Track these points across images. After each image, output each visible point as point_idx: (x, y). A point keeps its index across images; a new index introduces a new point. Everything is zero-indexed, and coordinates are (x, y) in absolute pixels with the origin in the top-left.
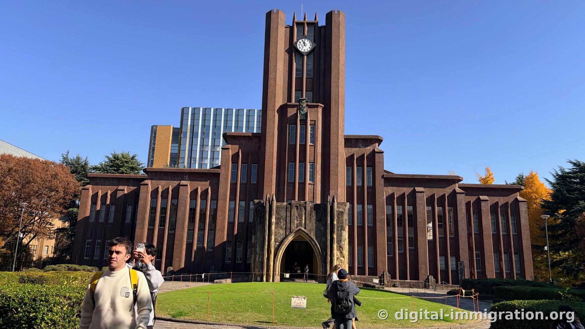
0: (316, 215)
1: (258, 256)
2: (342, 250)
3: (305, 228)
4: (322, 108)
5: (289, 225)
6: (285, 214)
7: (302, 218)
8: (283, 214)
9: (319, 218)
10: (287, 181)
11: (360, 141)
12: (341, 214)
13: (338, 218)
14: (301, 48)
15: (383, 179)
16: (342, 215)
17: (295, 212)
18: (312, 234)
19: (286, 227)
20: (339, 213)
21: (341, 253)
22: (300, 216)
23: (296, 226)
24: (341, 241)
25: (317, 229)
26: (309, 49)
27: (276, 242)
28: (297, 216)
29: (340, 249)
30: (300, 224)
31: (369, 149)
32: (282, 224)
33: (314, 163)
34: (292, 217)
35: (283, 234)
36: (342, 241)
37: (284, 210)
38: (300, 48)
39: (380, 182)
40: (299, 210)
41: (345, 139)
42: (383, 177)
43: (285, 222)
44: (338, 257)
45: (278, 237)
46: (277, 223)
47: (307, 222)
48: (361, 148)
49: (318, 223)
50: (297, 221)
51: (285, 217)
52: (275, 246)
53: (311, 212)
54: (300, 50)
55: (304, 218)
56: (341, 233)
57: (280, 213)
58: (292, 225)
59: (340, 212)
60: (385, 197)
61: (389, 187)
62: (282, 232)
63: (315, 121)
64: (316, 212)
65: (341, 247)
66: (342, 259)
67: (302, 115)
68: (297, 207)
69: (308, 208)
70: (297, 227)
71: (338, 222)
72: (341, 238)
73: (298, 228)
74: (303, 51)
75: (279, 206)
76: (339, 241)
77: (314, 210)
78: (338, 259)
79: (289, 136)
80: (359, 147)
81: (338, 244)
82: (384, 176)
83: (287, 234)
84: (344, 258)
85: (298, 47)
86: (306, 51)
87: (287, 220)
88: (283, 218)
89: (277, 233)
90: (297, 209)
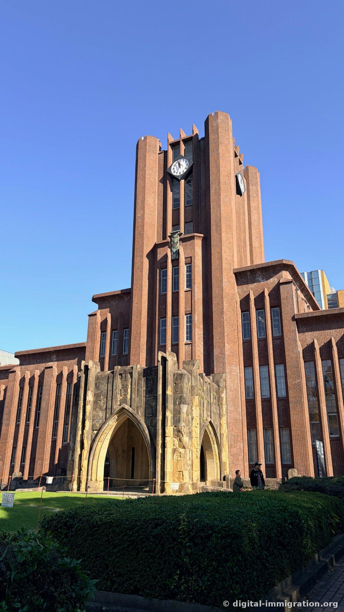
0: (146, 384)
1: (71, 452)
2: (181, 436)
3: (131, 406)
4: (201, 238)
5: (110, 403)
6: (106, 388)
7: (127, 390)
8: (104, 387)
9: (149, 388)
10: (159, 343)
11: (259, 273)
12: (179, 377)
13: (175, 384)
14: (176, 171)
15: (295, 322)
16: (181, 379)
17: (118, 381)
18: (140, 413)
19: (106, 407)
20: (176, 377)
21: (180, 440)
22: (125, 387)
23: (119, 403)
24: (179, 421)
25: (146, 406)
26: (185, 171)
27: (93, 430)
28: (121, 388)
29: (178, 435)
30: (124, 401)
31: (274, 281)
32: (102, 404)
33: (191, 314)
34: (114, 390)
35: (102, 417)
36: (181, 422)
37: (105, 382)
38: (174, 172)
39: (290, 327)
40: (123, 380)
41: (235, 274)
42: (293, 319)
43: (105, 399)
44: (175, 447)
45: (97, 422)
46: (95, 402)
47: (133, 396)
48: (260, 282)
49: (148, 396)
50: (121, 396)
51: (106, 391)
52: (92, 436)
53: (139, 379)
54: (175, 174)
55: (129, 390)
56: (180, 409)
57: (100, 386)
58: (114, 402)
59: (178, 374)
60: (300, 350)
61: (307, 334)
62: (101, 414)
63: (191, 257)
64: (147, 379)
65: (179, 431)
66: (181, 450)
67: (174, 253)
68: (121, 374)
69: (135, 375)
70: (120, 405)
71: (175, 391)
72: (180, 417)
73: (121, 407)
74: (178, 174)
75: (100, 377)
76: (176, 422)
77: (144, 377)
78: (174, 451)
79: (160, 284)
80: (259, 281)
81: (175, 426)
82: (296, 317)
83: (107, 417)
84: (185, 448)
85: (172, 172)
86: (182, 173)
87: (108, 396)
88: (103, 393)
89: (95, 416)
90: (121, 378)
